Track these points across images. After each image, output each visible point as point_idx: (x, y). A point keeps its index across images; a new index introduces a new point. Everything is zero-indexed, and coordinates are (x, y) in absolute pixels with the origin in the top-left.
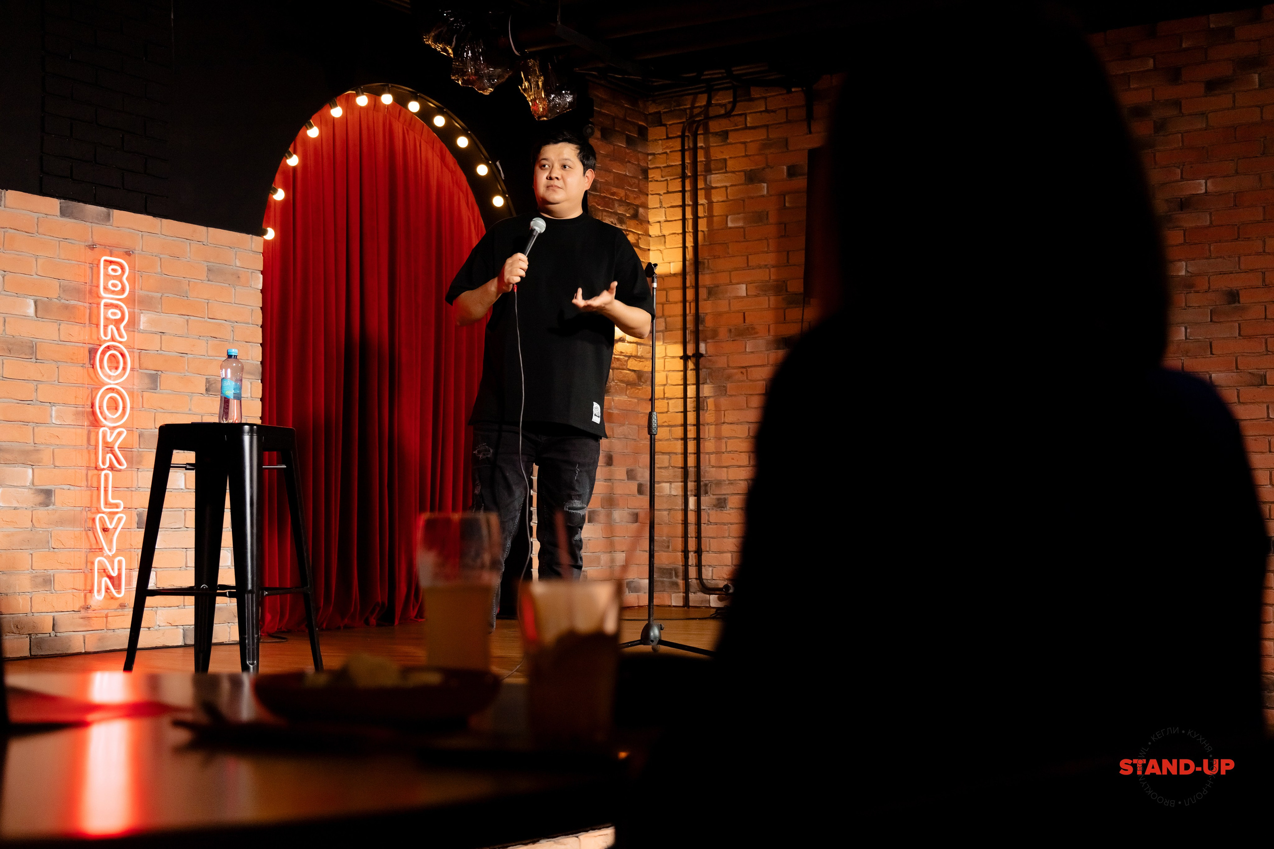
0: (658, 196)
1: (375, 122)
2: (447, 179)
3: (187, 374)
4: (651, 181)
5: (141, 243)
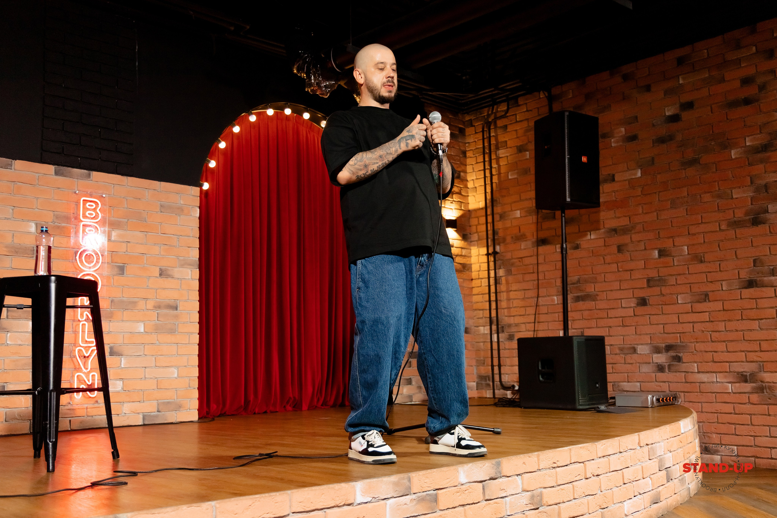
0: (471, 166)
1: (287, 126)
3: (145, 265)
4: (468, 158)
5: (113, 190)
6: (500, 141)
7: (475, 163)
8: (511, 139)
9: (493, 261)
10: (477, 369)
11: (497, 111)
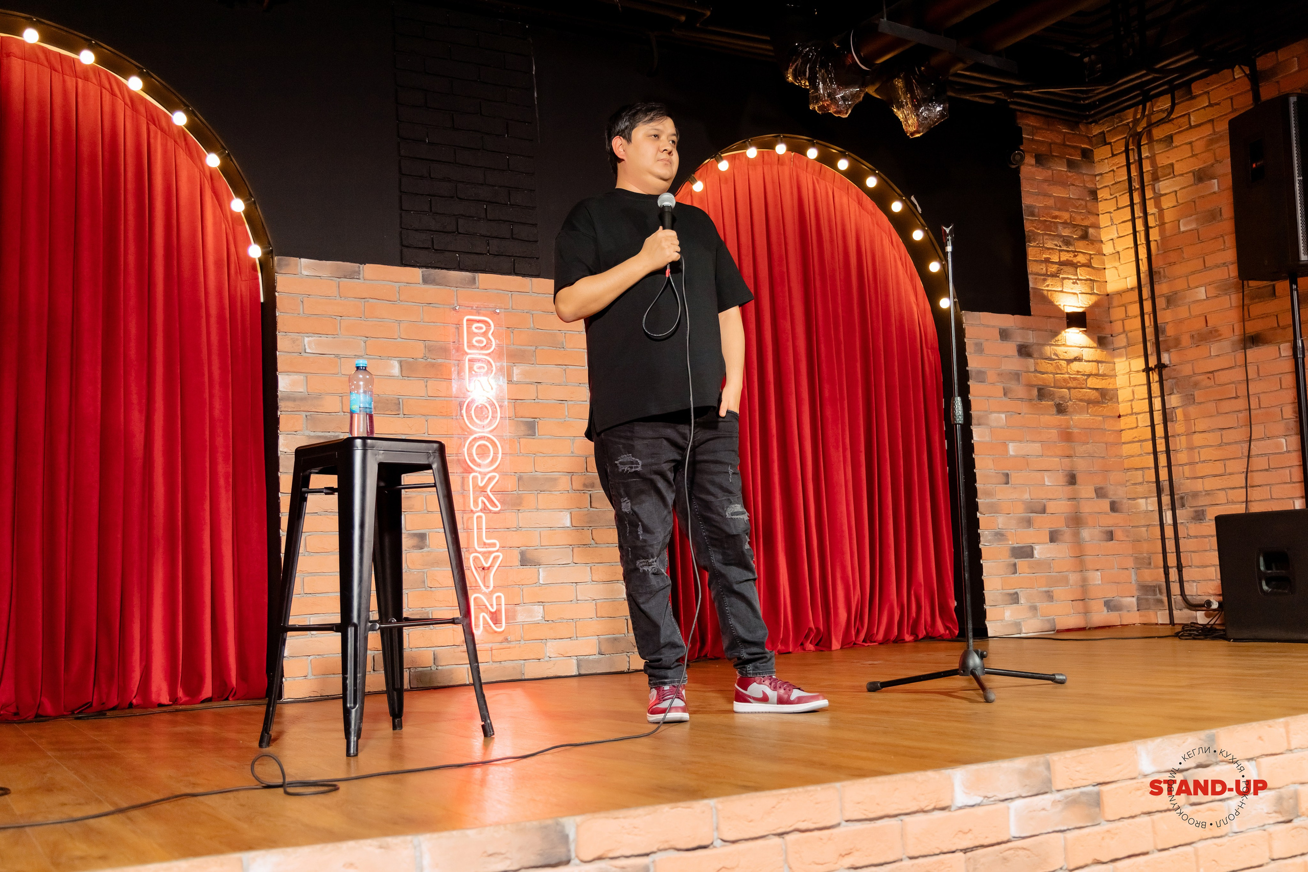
0: (1108, 214)
1: (780, 174)
2: (867, 223)
3: (567, 419)
4: (1101, 201)
5: (511, 301)
6: (1159, 166)
7: (1116, 208)
8: (1182, 160)
9: (1157, 382)
10: (1136, 574)
11: (1152, 113)
